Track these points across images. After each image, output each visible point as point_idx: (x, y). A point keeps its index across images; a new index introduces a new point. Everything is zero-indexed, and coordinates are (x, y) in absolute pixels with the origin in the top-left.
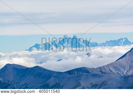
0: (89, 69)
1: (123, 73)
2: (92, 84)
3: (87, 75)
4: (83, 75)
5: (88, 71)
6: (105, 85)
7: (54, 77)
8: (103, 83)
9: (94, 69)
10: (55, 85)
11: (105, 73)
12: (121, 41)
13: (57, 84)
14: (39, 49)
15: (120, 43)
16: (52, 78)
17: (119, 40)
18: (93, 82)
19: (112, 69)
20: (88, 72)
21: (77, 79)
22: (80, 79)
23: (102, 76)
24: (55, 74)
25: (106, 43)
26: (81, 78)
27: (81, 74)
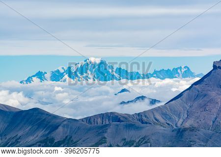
0: (121, 115)
1: (176, 124)
2: (125, 140)
3: (117, 125)
4: (110, 125)
5: (120, 119)
6: (146, 142)
7: (64, 127)
8: (144, 138)
9: (129, 115)
10: (65, 140)
11: (146, 123)
12: (179, 71)
13: (68, 137)
14: (43, 80)
15: (177, 75)
16: (60, 129)
17: (175, 70)
18: (126, 137)
19: (159, 117)
20: (119, 121)
21: (101, 131)
22: (106, 132)
23: (142, 128)
24: (65, 123)
25: (154, 74)
26: (107, 129)
27: (107, 123)
